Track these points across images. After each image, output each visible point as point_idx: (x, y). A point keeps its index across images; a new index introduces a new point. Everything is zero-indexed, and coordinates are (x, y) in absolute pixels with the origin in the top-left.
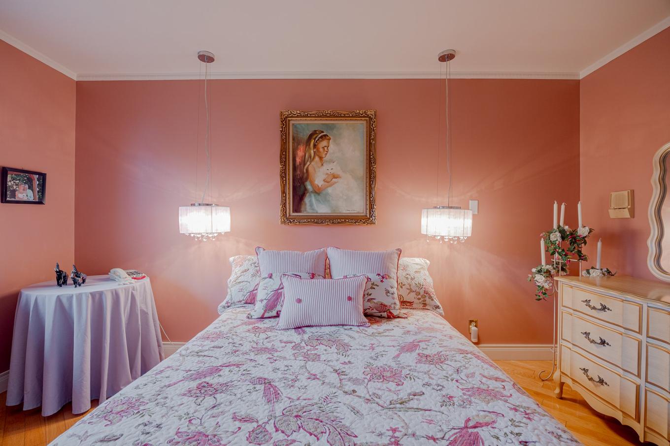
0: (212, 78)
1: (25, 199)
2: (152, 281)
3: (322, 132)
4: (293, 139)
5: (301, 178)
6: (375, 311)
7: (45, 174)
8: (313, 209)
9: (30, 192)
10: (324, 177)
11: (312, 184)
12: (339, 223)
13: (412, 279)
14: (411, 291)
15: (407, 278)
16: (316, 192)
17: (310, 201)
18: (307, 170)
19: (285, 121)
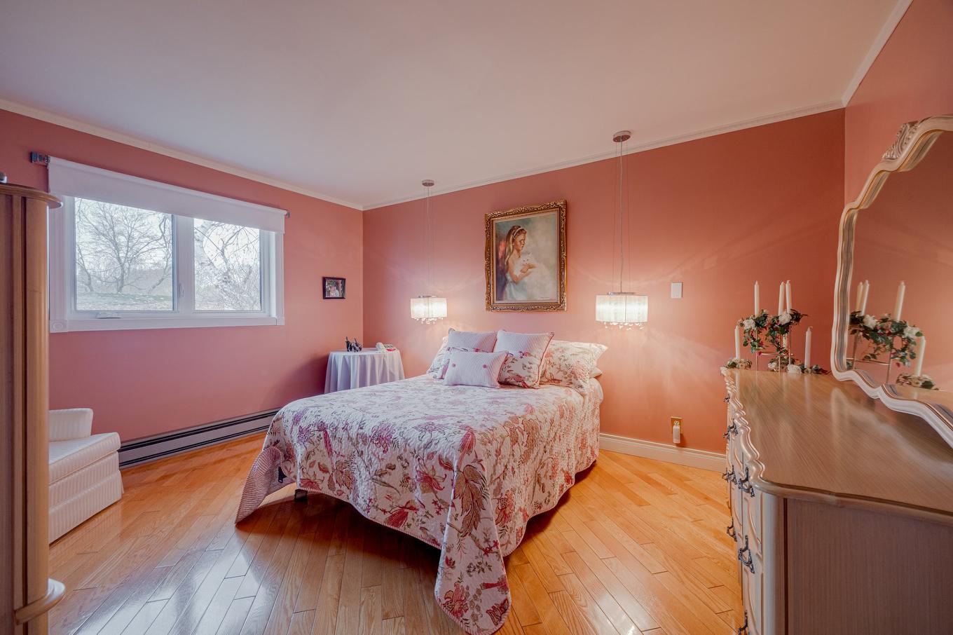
0: (434, 195)
1: (335, 296)
2: (402, 355)
3: (520, 227)
4: (496, 236)
5: (503, 271)
6: (513, 380)
7: (345, 279)
8: (513, 298)
9: (337, 291)
10: (520, 268)
11: (512, 275)
12: (533, 309)
13: (565, 360)
14: (560, 370)
15: (560, 359)
16: (514, 282)
17: (510, 290)
18: (507, 262)
19: (489, 222)
